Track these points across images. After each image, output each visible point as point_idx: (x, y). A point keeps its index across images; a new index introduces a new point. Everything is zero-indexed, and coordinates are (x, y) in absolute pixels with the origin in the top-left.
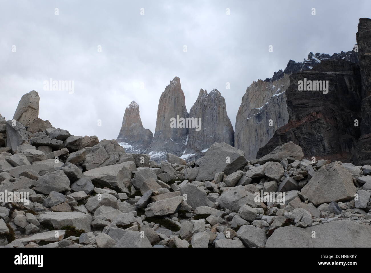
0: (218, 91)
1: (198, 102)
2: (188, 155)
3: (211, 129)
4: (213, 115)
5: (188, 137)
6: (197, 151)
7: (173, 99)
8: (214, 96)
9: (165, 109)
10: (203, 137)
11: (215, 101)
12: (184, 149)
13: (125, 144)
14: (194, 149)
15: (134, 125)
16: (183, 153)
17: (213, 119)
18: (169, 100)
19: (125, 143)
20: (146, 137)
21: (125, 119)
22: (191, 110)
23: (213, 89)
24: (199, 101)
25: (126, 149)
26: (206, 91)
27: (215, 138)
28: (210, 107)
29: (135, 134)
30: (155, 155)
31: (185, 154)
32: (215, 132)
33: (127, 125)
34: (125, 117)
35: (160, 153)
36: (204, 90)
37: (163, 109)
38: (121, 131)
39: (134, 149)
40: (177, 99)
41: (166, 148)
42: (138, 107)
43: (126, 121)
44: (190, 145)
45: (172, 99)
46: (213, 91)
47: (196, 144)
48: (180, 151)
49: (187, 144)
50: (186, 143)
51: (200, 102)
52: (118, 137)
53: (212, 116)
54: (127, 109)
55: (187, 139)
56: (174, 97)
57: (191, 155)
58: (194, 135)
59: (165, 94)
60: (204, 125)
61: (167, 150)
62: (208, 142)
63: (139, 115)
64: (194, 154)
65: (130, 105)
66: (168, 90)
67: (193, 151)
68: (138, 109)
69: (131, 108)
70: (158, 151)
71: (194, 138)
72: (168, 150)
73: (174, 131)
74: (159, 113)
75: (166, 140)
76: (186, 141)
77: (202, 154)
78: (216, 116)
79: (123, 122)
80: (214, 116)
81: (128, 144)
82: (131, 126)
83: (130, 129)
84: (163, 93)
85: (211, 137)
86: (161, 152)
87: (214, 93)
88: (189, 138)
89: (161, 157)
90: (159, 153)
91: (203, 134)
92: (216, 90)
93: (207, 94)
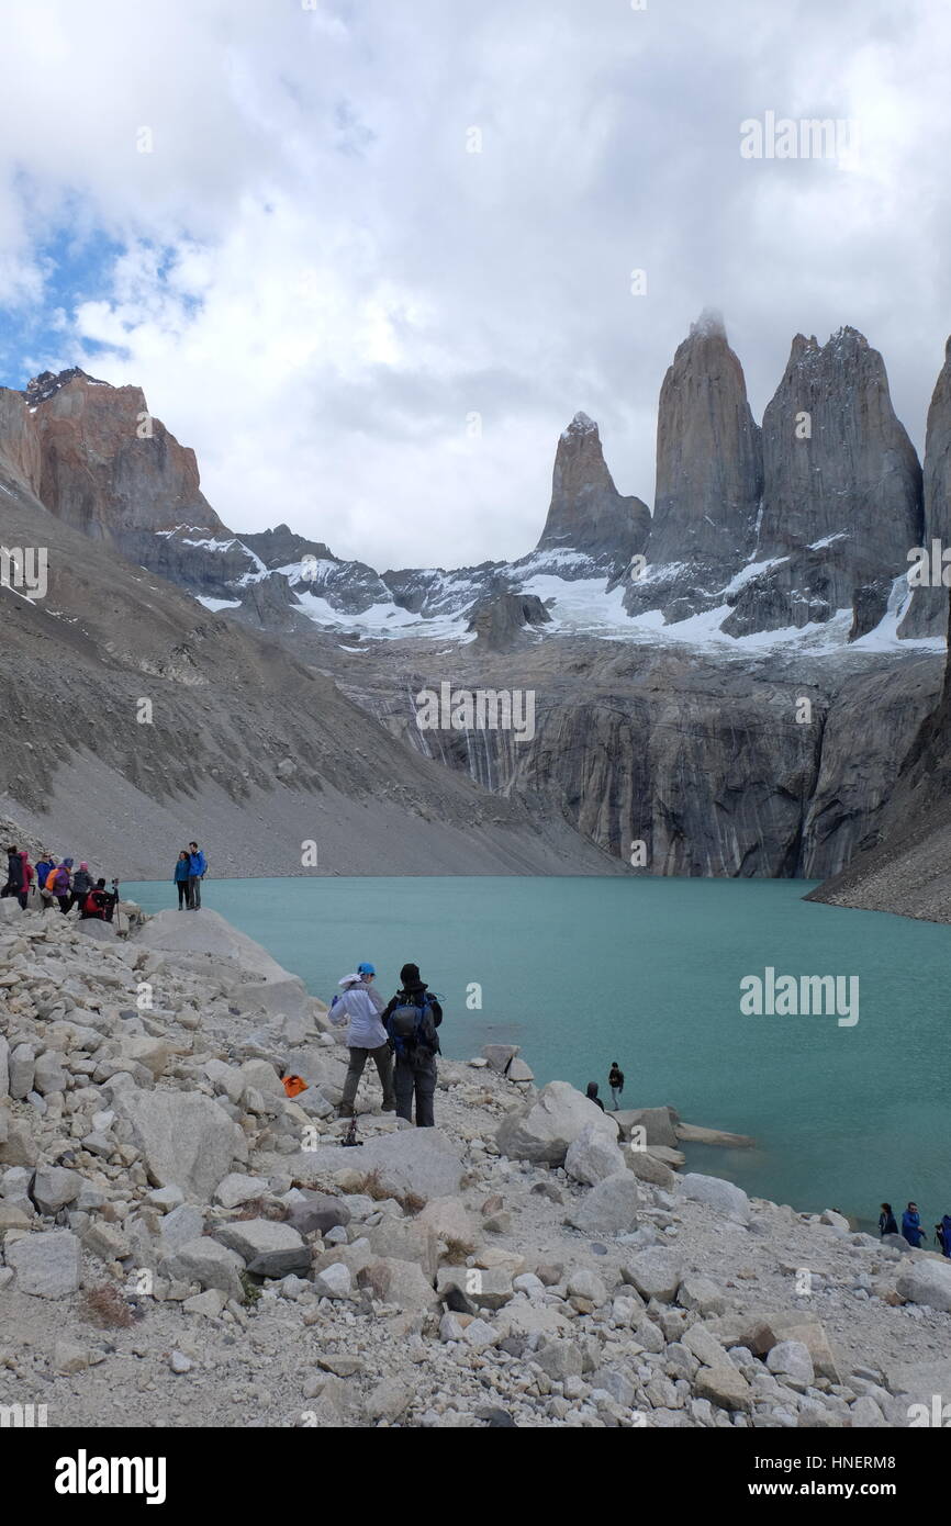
0: (855, 332)
1: (788, 381)
2: (766, 563)
3: (840, 468)
4: (845, 420)
5: (762, 505)
6: (795, 546)
7: (705, 385)
8: (843, 354)
9: (680, 422)
10: (812, 498)
11: (847, 368)
12: (750, 544)
13: (566, 553)
14: (786, 542)
15: (588, 488)
16: (750, 559)
17: (843, 433)
18: (691, 390)
19: (566, 549)
20: (631, 523)
21: (560, 474)
22: (768, 414)
23: (838, 330)
24: (791, 378)
25: (572, 568)
26: (813, 338)
27: (854, 498)
28: (830, 394)
29: (596, 518)
30: (659, 574)
31: (754, 561)
32: (853, 479)
33: (566, 492)
34: (559, 467)
35: (676, 567)
36: (809, 338)
37: (675, 424)
38: (552, 512)
39: (597, 565)
40: (715, 383)
41: (692, 547)
42: (596, 431)
43: (563, 480)
44: (771, 532)
45: (699, 385)
46: (840, 333)
47: (790, 527)
48: (737, 554)
49: (761, 529)
50: (758, 524)
51: (793, 380)
52: (545, 532)
53: (841, 423)
54: (562, 442)
55: (761, 512)
56: (705, 377)
57: (775, 562)
58: (782, 496)
59: (677, 372)
60: (814, 457)
61: (695, 554)
62: (831, 513)
63: (600, 455)
64: (787, 559)
65: (571, 428)
66: (686, 356)
67: (780, 548)
68: (595, 435)
69: (576, 437)
70: (667, 561)
71: (784, 506)
72: (699, 556)
73: (713, 492)
74: (662, 439)
75: (690, 524)
76: (755, 519)
77: (811, 556)
78: (853, 423)
79: (555, 485)
80: (849, 423)
81: (576, 552)
82: (580, 494)
83: (577, 504)
84: (670, 369)
85: (841, 497)
86: (677, 563)
87: (841, 342)
88: (767, 507)
89: (678, 578)
90: (672, 567)
91: (810, 488)
92: (848, 329)
93: (818, 349)
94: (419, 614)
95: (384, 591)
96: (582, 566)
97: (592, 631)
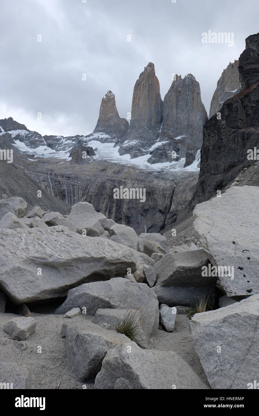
0: (192, 76)
1: (172, 88)
2: (162, 142)
3: (185, 116)
4: (187, 102)
5: (162, 125)
6: (171, 138)
7: (147, 87)
8: (188, 82)
9: (139, 97)
10: (176, 124)
11: (189, 86)
12: (158, 136)
13: (102, 134)
14: (168, 137)
15: (110, 115)
16: (157, 141)
17: (186, 105)
18: (143, 88)
19: (102, 133)
20: (123, 127)
21: (102, 109)
22: (165, 98)
23: (187, 74)
24: (173, 87)
25: (104, 139)
26: (180, 76)
27: (188, 125)
28: (184, 93)
29: (112, 124)
30: (130, 143)
31: (158, 142)
32: (189, 119)
33: (103, 115)
34: (102, 107)
35: (135, 141)
36: (179, 76)
37: (138, 98)
38: (99, 121)
39: (111, 139)
40: (150, 86)
41: (140, 136)
42: (114, 97)
43: (103, 111)
44: (164, 133)
45: (146, 86)
46: (188, 76)
47: (169, 132)
48: (154, 139)
49: (161, 132)
50: (160, 131)
51: (174, 88)
52: (96, 127)
53: (186, 103)
54: (103, 99)
55: (161, 127)
56: (147, 84)
57: (164, 142)
58: (168, 123)
59: (140, 81)
60: (178, 112)
61: (141, 138)
62: (182, 129)
63: (115, 105)
64: (168, 142)
65: (106, 95)
66: (142, 77)
67: (166, 138)
68: (114, 98)
69: (108, 98)
70: (133, 139)
71: (168, 126)
72: (142, 139)
73: (148, 119)
74: (134, 102)
75: (140, 129)
76: (160, 128)
77: (175, 141)
78: (190, 103)
79: (100, 113)
80: (188, 103)
81: (105, 134)
82: (108, 116)
83: (107, 119)
84: (138, 80)
85: (184, 124)
86: (136, 140)
87: (188, 78)
88: (163, 125)
89: (135, 145)
90: (134, 141)
91: (176, 121)
92: (190, 75)
93: (181, 79)
94: (55, 150)
95: (44, 142)
96: (107, 139)
97: (108, 159)
